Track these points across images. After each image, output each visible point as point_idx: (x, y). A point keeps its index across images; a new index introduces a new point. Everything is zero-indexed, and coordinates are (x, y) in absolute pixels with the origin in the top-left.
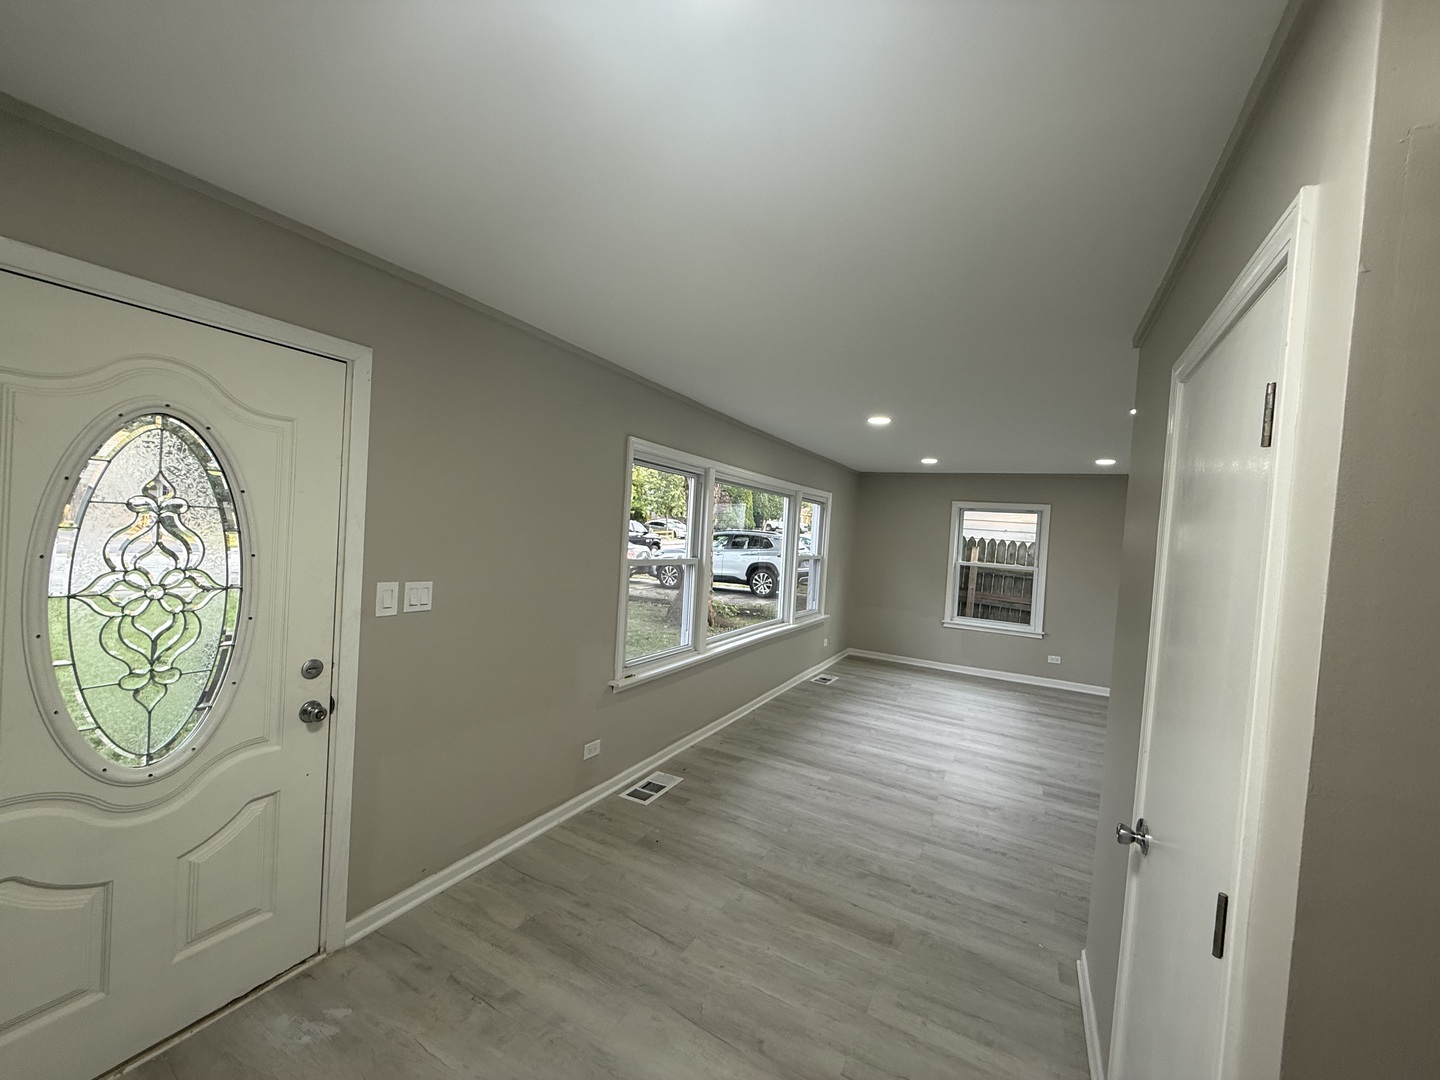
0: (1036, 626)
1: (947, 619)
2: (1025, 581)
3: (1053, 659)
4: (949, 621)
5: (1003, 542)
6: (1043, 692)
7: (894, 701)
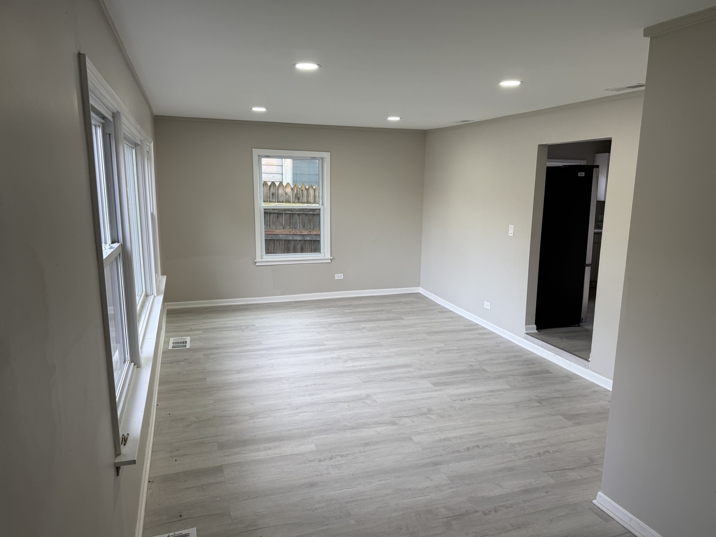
0: (325, 253)
1: (258, 259)
2: (313, 216)
3: (339, 276)
4: (260, 260)
5: (273, 183)
6: (339, 303)
7: (262, 344)
